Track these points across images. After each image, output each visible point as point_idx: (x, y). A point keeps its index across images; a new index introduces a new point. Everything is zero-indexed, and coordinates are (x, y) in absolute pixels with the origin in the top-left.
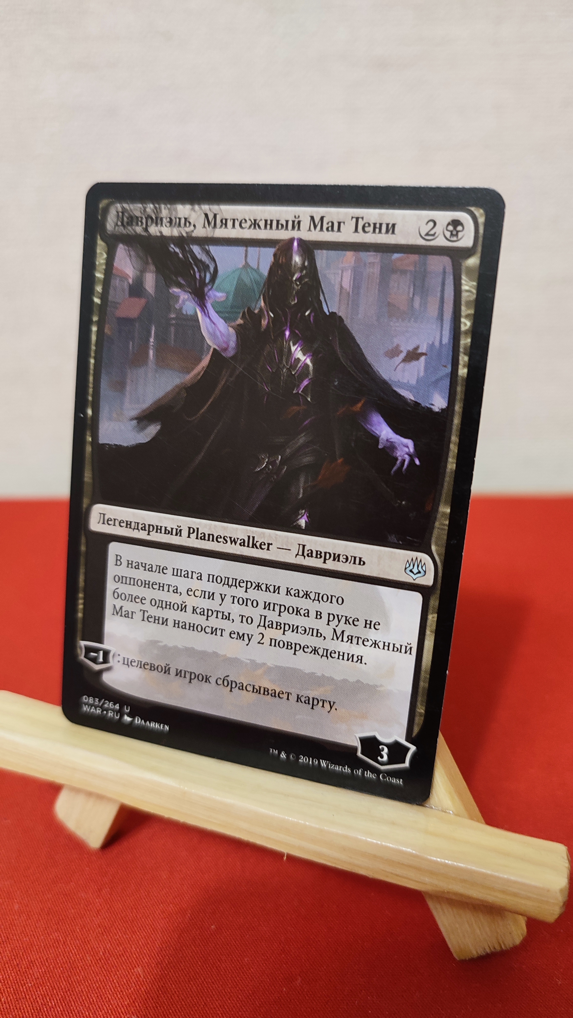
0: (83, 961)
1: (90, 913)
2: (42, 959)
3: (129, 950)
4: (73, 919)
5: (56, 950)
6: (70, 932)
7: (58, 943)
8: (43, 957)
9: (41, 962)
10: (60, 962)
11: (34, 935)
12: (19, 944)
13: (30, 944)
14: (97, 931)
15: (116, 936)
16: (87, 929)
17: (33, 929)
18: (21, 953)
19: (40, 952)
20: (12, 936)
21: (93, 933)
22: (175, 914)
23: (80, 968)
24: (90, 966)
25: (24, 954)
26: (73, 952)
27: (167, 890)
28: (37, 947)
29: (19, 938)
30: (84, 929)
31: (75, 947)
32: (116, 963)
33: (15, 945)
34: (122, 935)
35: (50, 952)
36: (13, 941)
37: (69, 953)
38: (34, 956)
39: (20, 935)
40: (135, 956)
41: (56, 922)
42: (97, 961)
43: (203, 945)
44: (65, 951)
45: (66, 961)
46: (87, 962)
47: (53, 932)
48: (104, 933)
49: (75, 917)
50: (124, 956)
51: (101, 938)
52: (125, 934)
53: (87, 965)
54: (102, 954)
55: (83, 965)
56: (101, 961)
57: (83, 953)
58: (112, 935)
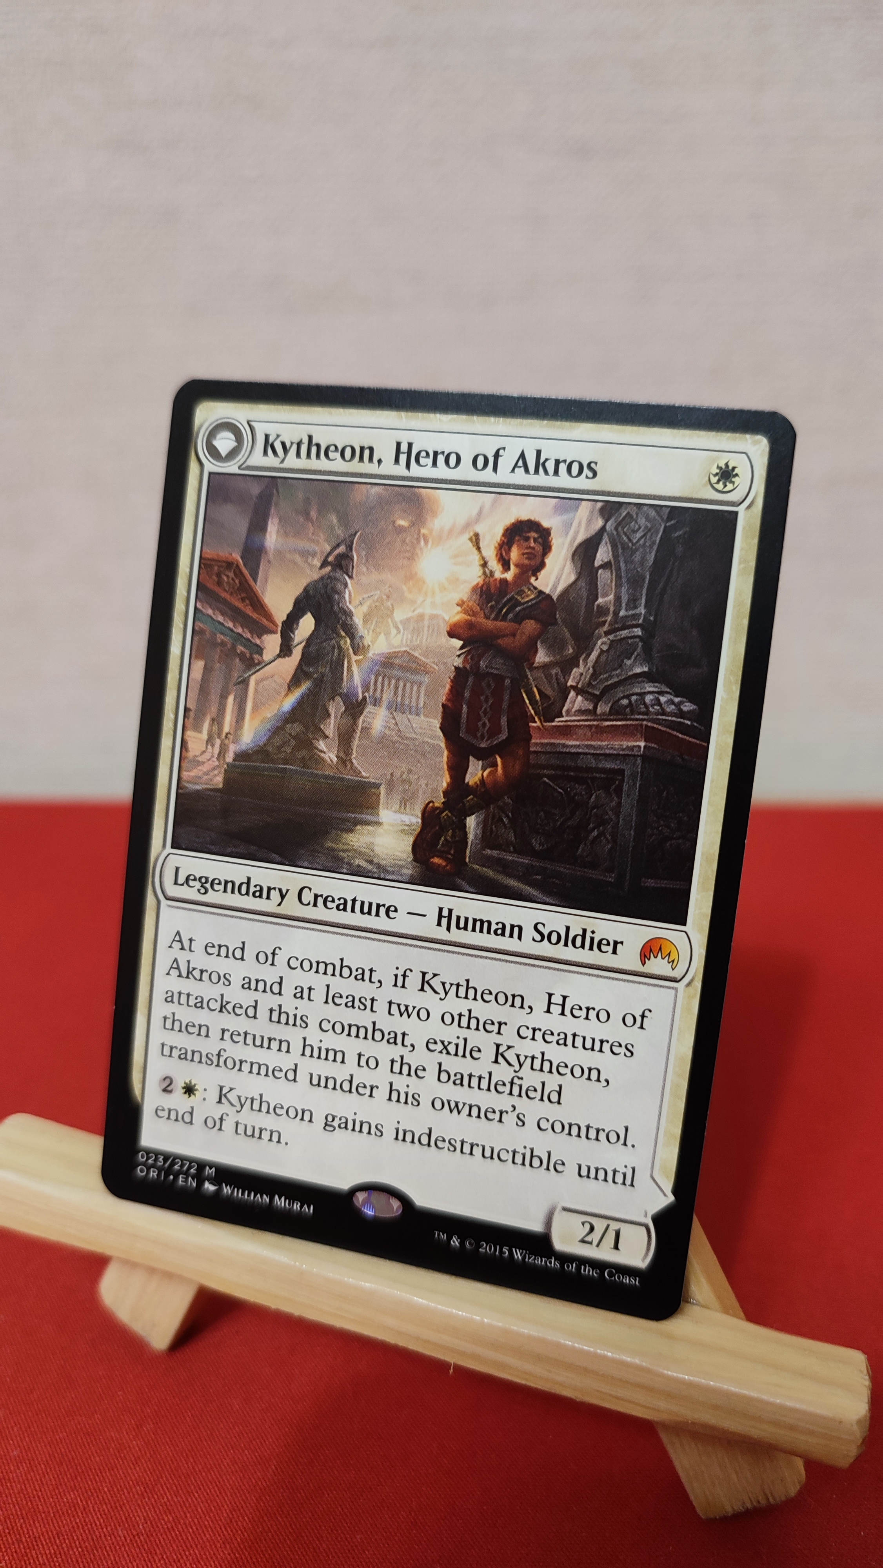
0: (113, 1537)
1: (123, 1463)
2: (50, 1533)
3: (182, 1521)
4: (98, 1472)
5: (72, 1519)
6: (93, 1491)
7: (75, 1509)
8: (52, 1532)
9: (50, 1538)
10: (78, 1539)
11: (39, 1497)
12: (16, 1510)
14: (134, 1490)
15: (163, 1499)
16: (119, 1487)
17: (37, 1486)
18: (18, 1524)
19: (48, 1523)
21: (129, 1493)
22: (252, 1466)
23: (108, 1548)
24: (123, 1545)
25: (24, 1526)
26: (98, 1523)
27: (241, 1428)
28: (43, 1515)
30: (114, 1487)
31: (101, 1515)
32: (162, 1540)
34: (172, 1498)
35: (62, 1523)
37: (91, 1525)
39: (17, 1496)
40: (191, 1530)
41: (73, 1475)
42: (134, 1537)
43: (294, 1514)
44: (85, 1521)
45: (88, 1538)
46: (119, 1539)
47: (68, 1491)
48: (145, 1494)
49: (102, 1468)
50: (174, 1530)
51: (139, 1502)
52: (175, 1495)
53: (118, 1544)
54: (141, 1527)
55: (113, 1544)
56: (139, 1538)
57: (112, 1525)
58: (156, 1497)
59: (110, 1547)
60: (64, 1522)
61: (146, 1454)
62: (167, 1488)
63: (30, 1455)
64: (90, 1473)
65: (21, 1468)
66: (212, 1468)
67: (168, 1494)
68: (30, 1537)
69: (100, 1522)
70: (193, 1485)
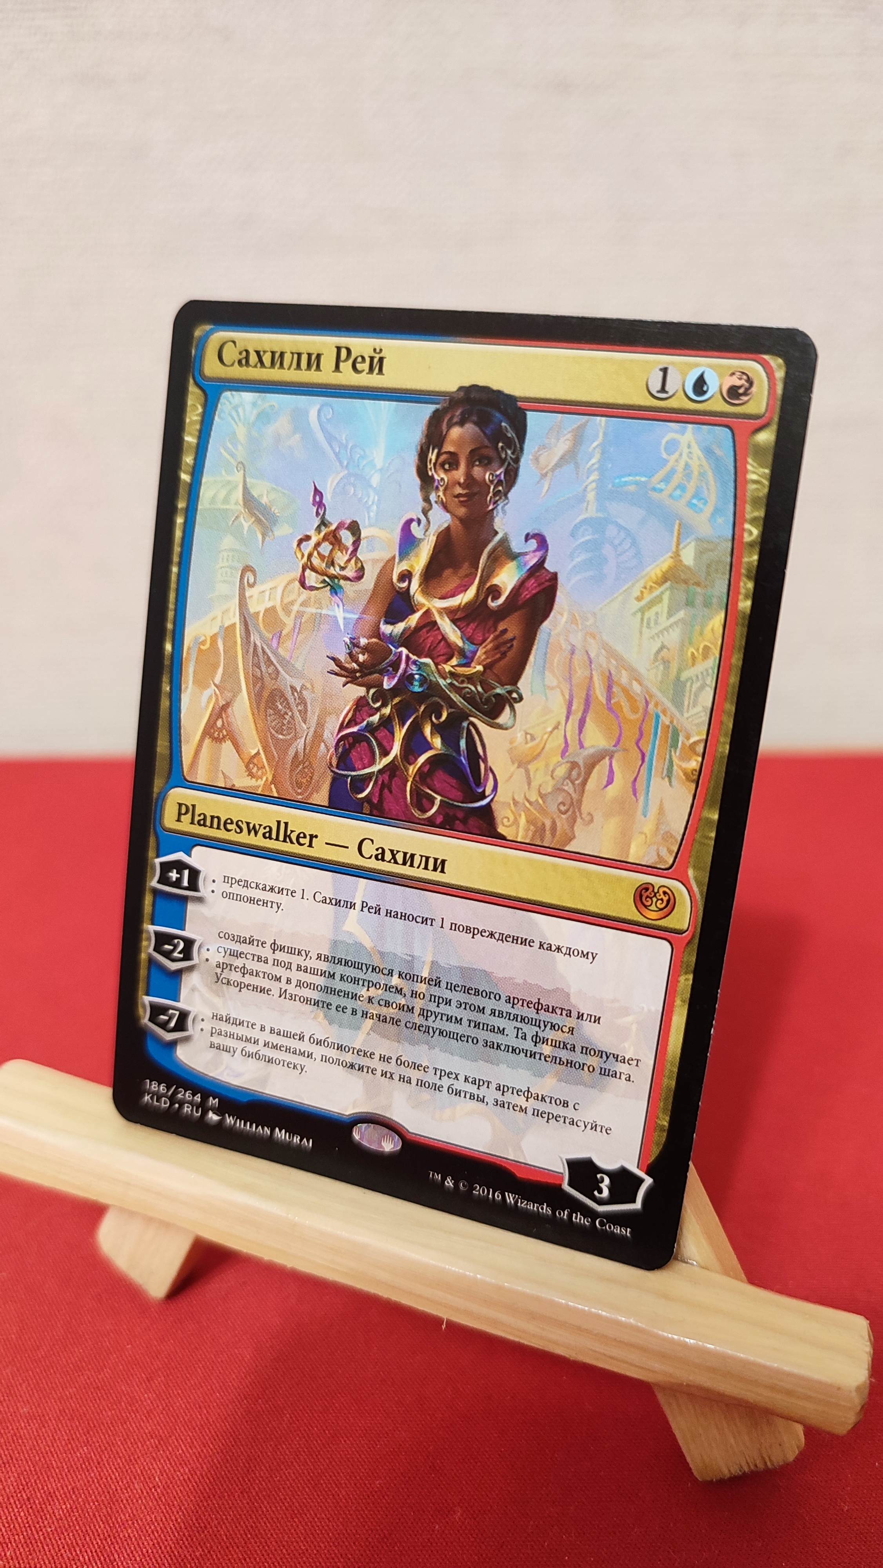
0: (129, 1490)
1: (136, 1416)
2: (65, 1488)
3: (198, 1473)
4: (110, 1426)
5: (87, 1473)
6: (107, 1445)
7: (89, 1464)
8: (66, 1486)
9: (65, 1493)
10: (94, 1493)
11: (51, 1452)
12: (29, 1466)
13: (46, 1466)
14: (148, 1443)
15: (178, 1451)
16: (132, 1440)
17: (50, 1444)
18: (33, 1481)
19: (63, 1478)
20: (17, 1455)
21: (142, 1446)
23: (125, 1501)
24: (140, 1497)
25: (38, 1482)
26: (113, 1477)
28: (57, 1471)
29: (29, 1456)
30: (128, 1440)
31: (116, 1469)
32: (179, 1492)
33: (23, 1469)
34: (187, 1449)
35: (77, 1477)
36: (20, 1462)
37: (106, 1479)
38: (54, 1485)
39: (30, 1452)
40: (208, 1482)
41: (85, 1430)
42: (151, 1489)
43: (311, 1462)
44: (100, 1475)
45: (103, 1492)
46: (135, 1491)
47: (81, 1446)
48: (159, 1447)
49: (114, 1422)
50: (191, 1482)
51: (154, 1455)
52: (190, 1447)
53: (135, 1497)
54: (157, 1479)
55: (130, 1497)
56: (156, 1490)
57: (128, 1478)
58: (170, 1448)
59: (127, 1500)
60: (79, 1477)
61: (158, 1406)
62: (182, 1441)
63: (40, 1411)
64: (103, 1428)
65: (32, 1424)
66: (226, 1418)
67: (183, 1446)
68: (45, 1492)
69: (115, 1475)
70: (208, 1435)
